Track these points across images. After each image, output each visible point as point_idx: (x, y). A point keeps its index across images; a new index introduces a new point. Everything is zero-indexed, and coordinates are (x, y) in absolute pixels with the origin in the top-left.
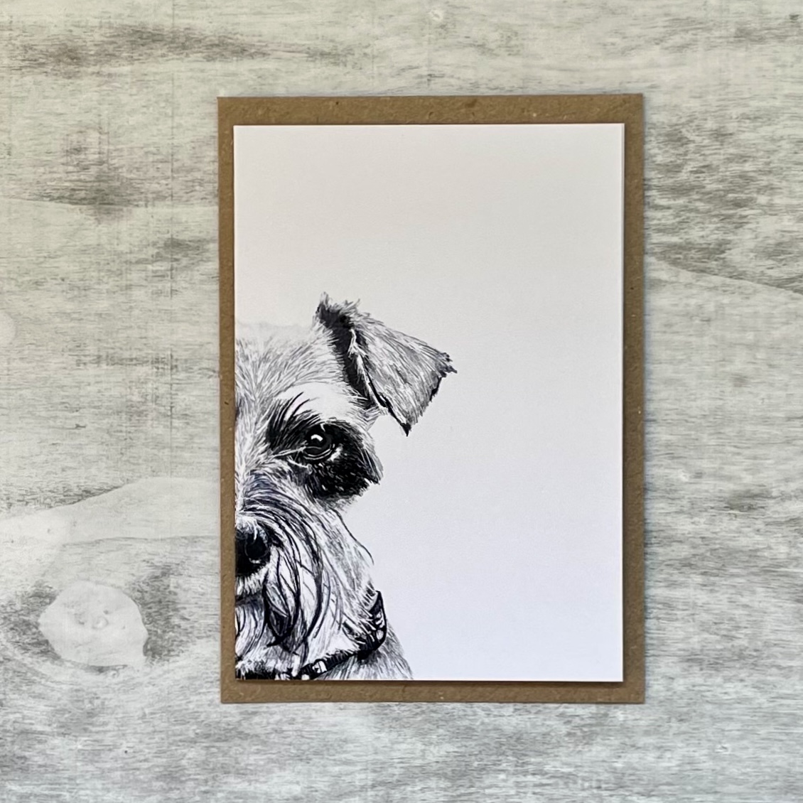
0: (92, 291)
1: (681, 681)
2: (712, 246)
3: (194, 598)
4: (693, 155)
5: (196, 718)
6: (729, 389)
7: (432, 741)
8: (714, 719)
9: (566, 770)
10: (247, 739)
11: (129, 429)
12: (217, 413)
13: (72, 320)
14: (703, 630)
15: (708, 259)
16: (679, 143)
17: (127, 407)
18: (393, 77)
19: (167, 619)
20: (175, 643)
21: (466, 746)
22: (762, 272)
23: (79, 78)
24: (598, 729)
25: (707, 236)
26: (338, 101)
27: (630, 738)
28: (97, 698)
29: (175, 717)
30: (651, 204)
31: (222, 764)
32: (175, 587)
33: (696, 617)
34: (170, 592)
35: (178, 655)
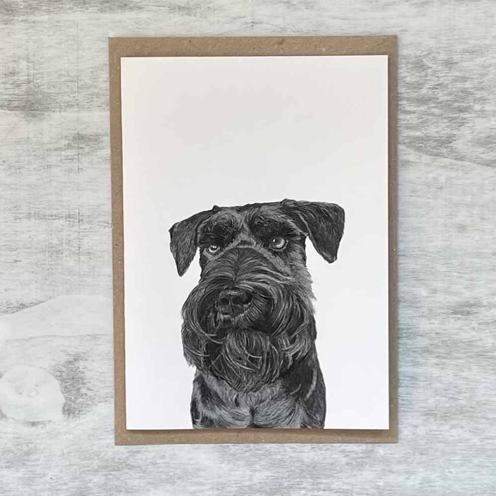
0: (24, 169)
1: (422, 428)
2: (443, 138)
3: (96, 375)
4: (431, 77)
5: (98, 456)
6: (454, 234)
7: (256, 469)
8: (444, 453)
9: (346, 487)
10: (132, 469)
11: (50, 263)
12: (111, 252)
13: (11, 189)
14: (437, 395)
15: (441, 147)
16: (421, 69)
17: (49, 248)
18: (227, 23)
19: (78, 389)
20: (84, 406)
21: (279, 472)
22: (477, 155)
23: (12, 24)
24: (367, 460)
25: (440, 132)
26: (191, 40)
27: (387, 465)
28: (32, 443)
29: (84, 455)
30: (402, 110)
31: (116, 486)
32: (83, 368)
33: (432, 385)
34: (80, 372)
35: (86, 414)
